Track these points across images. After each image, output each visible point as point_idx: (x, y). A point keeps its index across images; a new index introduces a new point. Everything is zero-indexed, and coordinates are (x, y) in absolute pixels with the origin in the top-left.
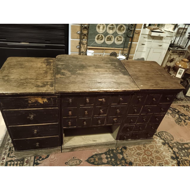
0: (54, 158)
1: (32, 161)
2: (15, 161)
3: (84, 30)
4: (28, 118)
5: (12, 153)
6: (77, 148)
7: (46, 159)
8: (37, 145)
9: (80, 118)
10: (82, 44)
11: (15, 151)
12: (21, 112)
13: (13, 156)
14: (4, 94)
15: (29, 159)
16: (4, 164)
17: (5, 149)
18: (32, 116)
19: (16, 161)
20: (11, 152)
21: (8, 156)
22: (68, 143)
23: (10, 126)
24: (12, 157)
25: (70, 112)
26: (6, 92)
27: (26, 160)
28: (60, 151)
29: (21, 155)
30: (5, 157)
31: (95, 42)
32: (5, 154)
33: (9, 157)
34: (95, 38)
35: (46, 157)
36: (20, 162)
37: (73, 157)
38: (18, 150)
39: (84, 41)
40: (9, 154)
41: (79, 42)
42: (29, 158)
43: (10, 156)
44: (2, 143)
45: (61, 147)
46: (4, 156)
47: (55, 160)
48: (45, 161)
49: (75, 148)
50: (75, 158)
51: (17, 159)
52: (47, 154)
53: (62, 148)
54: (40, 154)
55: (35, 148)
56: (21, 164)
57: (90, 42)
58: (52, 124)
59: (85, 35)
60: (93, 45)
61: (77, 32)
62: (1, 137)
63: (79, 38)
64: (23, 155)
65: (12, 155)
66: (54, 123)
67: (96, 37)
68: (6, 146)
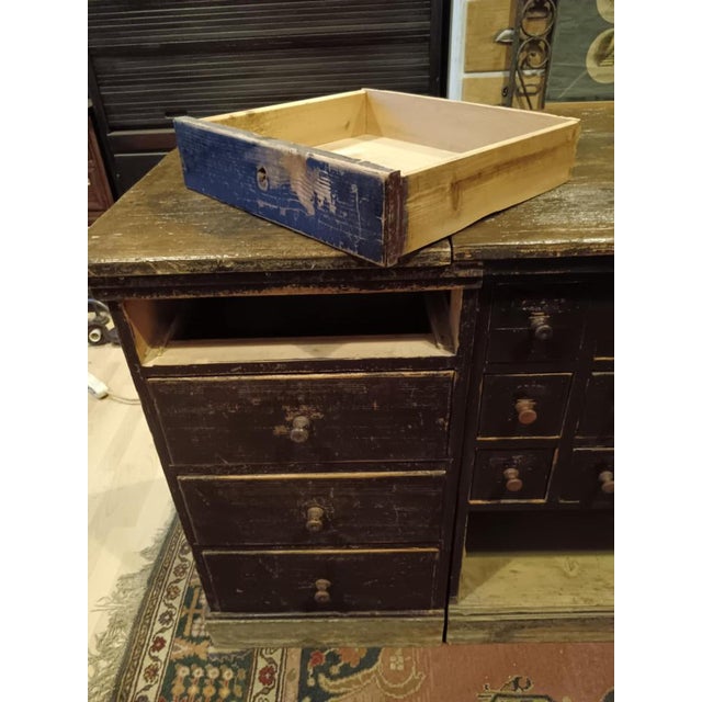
0: (407, 669)
1: (291, 677)
2: (208, 661)
3: (530, 19)
4: (279, 430)
5: (196, 617)
6: (535, 624)
7: (365, 672)
8: (319, 593)
9: (581, 444)
10: (519, 95)
11: (210, 615)
12: (241, 392)
13: (202, 634)
14: (144, 266)
15: (279, 663)
16: (160, 673)
17: (169, 593)
18: (301, 421)
19: (216, 665)
20: (192, 610)
21: (179, 633)
22: (479, 589)
23: (184, 478)
24: (198, 640)
25: (525, 406)
26: (159, 259)
27: (262, 664)
28: (437, 633)
29: (240, 637)
30: (167, 636)
31: (588, 77)
32: (168, 622)
33: (183, 638)
34: (584, 55)
35: (362, 661)
36: (235, 671)
37: (511, 678)
38: (223, 610)
39: (528, 77)
40: (183, 622)
41: (501, 86)
42: (277, 656)
43: (186, 633)
44: (158, 561)
45: (442, 611)
46: (162, 631)
47: (414, 683)
48: (357, 682)
49: (523, 627)
50: (522, 683)
51: (220, 655)
52: (369, 645)
53: (450, 618)
54: (332, 641)
55: (310, 606)
56: (238, 683)
57: (562, 76)
58: (412, 473)
59: (534, 43)
60: (570, 95)
61: (494, 33)
62: (156, 532)
63: (503, 66)
64: (248, 638)
65: (196, 628)
66: (420, 473)
67: (594, 47)
68: (172, 577)
